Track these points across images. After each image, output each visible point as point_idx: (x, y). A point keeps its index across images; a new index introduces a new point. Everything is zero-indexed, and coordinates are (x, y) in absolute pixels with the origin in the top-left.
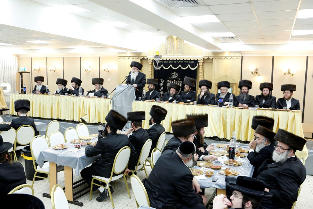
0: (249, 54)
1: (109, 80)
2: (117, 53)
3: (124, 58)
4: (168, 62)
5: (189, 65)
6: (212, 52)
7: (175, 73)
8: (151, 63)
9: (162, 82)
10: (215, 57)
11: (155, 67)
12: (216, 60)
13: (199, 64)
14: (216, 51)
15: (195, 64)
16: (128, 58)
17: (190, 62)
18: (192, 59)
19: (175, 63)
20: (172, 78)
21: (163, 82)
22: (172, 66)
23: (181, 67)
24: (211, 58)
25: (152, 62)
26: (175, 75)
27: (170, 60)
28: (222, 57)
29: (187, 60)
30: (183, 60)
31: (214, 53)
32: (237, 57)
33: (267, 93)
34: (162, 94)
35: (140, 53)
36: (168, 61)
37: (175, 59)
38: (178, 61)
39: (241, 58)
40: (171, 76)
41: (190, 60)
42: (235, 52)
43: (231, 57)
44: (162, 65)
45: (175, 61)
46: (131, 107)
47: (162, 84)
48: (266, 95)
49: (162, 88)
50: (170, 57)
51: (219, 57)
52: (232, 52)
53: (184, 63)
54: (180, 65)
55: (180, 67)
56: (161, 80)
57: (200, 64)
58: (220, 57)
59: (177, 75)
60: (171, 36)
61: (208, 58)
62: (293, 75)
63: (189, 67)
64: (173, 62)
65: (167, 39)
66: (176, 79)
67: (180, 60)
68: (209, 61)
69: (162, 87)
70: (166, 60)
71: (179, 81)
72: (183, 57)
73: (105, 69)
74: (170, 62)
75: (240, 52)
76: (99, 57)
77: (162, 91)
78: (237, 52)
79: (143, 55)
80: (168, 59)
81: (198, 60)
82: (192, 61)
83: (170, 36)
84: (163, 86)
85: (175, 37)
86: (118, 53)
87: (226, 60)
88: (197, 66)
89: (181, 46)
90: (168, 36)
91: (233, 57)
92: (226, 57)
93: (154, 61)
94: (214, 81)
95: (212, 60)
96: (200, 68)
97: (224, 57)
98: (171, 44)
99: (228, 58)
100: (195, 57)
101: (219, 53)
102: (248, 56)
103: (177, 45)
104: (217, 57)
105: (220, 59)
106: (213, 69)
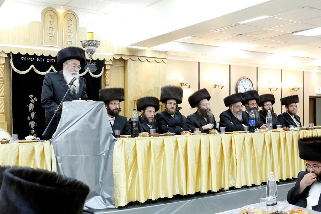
0: (173, 56)
4: (45, 60)
5: (88, 69)
6: (127, 48)
8: (2, 61)
9: (32, 101)
11: (16, 70)
12: (132, 61)
13: (105, 68)
14: (134, 47)
15: (99, 67)
17: (89, 63)
18: (95, 59)
21: (35, 101)
24: (125, 58)
25: (8, 59)
27: (49, 57)
32: (162, 60)
34: (33, 126)
36: (45, 58)
39: (165, 61)
41: (92, 60)
42: (160, 52)
43: (154, 59)
44: (32, 66)
47: (31, 106)
49: (33, 115)
50: (49, 51)
51: (137, 58)
52: (156, 52)
56: (31, 96)
57: (107, 68)
58: (139, 58)
60: (53, 9)
61: (121, 59)
62: (223, 87)
63: (88, 71)
65: (44, 13)
68: (119, 63)
69: (32, 111)
70: (42, 56)
74: (49, 61)
75: (166, 53)
77: (32, 120)
78: (163, 52)
80: (46, 55)
81: (104, 60)
83: (50, 8)
84: (35, 110)
85: (61, 11)
87: (147, 63)
88: (102, 72)
89: (73, 30)
90: (46, 7)
91: (156, 60)
92: (148, 59)
93: (11, 56)
94: (130, 97)
95: (125, 62)
96: (107, 74)
97: (145, 58)
98: (54, 25)
99: (150, 60)
100: (100, 55)
101: (138, 51)
102: (171, 59)
103: (66, 28)
104: (135, 57)
105: (138, 60)
106: (129, 76)
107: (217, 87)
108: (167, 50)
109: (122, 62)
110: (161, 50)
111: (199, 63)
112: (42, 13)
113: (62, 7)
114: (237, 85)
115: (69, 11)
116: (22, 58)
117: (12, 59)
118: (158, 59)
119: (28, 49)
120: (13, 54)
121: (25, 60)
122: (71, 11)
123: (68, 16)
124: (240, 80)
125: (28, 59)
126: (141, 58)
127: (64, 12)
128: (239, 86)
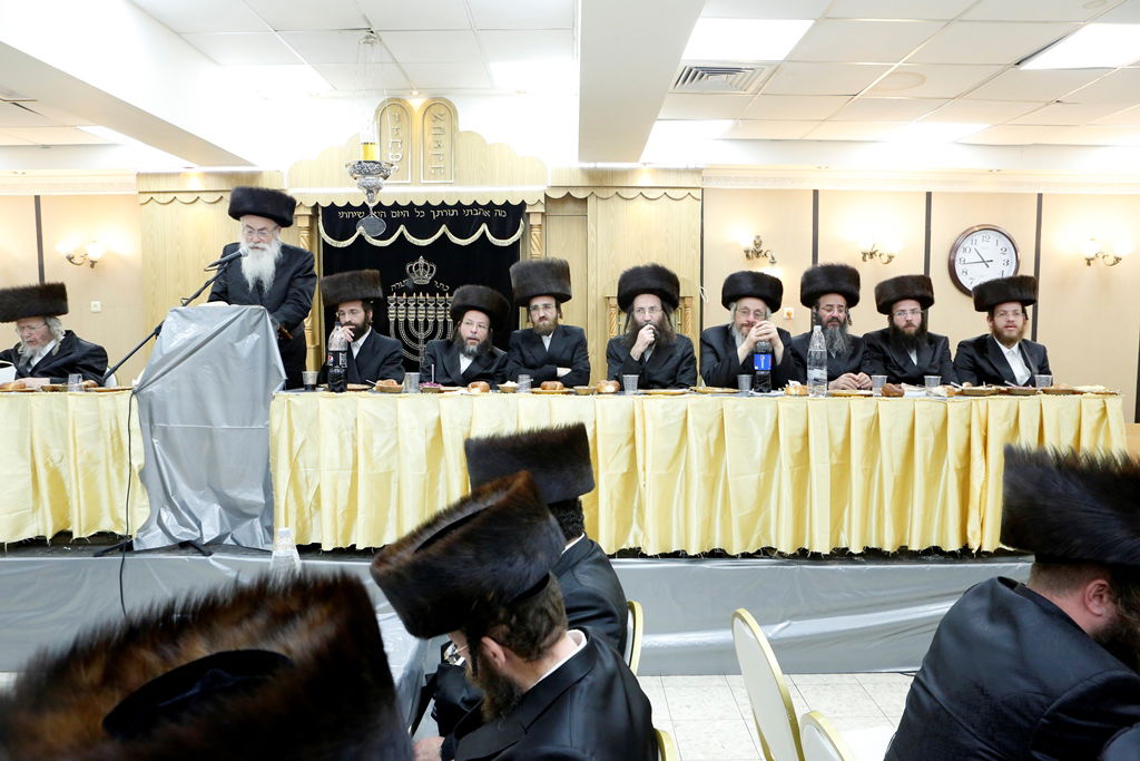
0: (726, 179)
1: (98, 303)
2: (135, 177)
3: (171, 196)
5: (484, 227)
6: (583, 170)
7: (421, 261)
8: (305, 223)
10: (598, 192)
11: (329, 240)
12: (600, 202)
13: (526, 221)
14: (600, 165)
15: (511, 221)
16: (191, 198)
17: (486, 214)
18: (499, 202)
19: (421, 217)
20: (410, 286)
22: (406, 233)
23: (450, 235)
24: (580, 195)
25: (313, 218)
26: (421, 272)
28: (624, 193)
29: (475, 205)
30: (459, 206)
31: (592, 174)
32: (686, 192)
33: (916, 320)
37: (420, 203)
38: (435, 208)
39: (697, 194)
40: (407, 277)
41: (491, 206)
42: (678, 171)
43: (664, 191)
44: (361, 229)
45: (419, 208)
46: (266, 430)
48: (912, 330)
50: (396, 194)
51: (612, 192)
52: (667, 171)
53: (463, 217)
54: (444, 228)
55: (444, 234)
57: (531, 222)
58: (621, 192)
59: (431, 271)
60: (399, 100)
61: (568, 197)
62: (891, 258)
63: (484, 233)
64: (412, 213)
65: (381, 112)
66: (429, 289)
67: (443, 206)
68: (570, 208)
70: (380, 206)
71: (442, 294)
72: (457, 193)
73: (70, 252)
74: (396, 214)
75: (698, 171)
76: (37, 198)
78: (687, 171)
80: (388, 203)
81: (523, 204)
82: (498, 207)
83: (394, 99)
85: (417, 103)
86: (138, 175)
87: (641, 203)
88: (519, 232)
89: (445, 142)
90: (386, 98)
91: (671, 193)
92: (644, 191)
93: (320, 212)
94: (594, 291)
95: (581, 202)
96: (534, 237)
97: (634, 190)
98: (401, 134)
99: (652, 194)
100: (511, 193)
101: (614, 173)
102: (724, 187)
103: (429, 139)
104: (606, 190)
105: (617, 198)
106: (591, 240)
107: (876, 258)
108: (698, 166)
109: (568, 203)
110: (682, 166)
111: (816, 193)
112: (377, 111)
113: (415, 93)
114: (954, 250)
115: (435, 99)
116: (341, 214)
117: (321, 217)
118: (676, 191)
119: (350, 194)
120: (323, 208)
121: (348, 216)
122: (440, 99)
123: (432, 110)
124: (968, 233)
125: (354, 214)
126: (625, 190)
127: (425, 104)
128: (960, 254)
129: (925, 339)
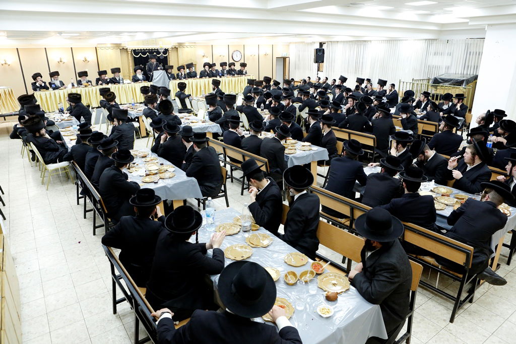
4: (145, 51)
5: (162, 53)
6: (177, 43)
8: (130, 53)
11: (135, 56)
12: (180, 48)
15: (166, 52)
19: (151, 51)
27: (147, 49)
28: (184, 47)
29: (160, 49)
31: (179, 43)
35: (120, 44)
37: (151, 49)
38: (153, 50)
41: (163, 49)
43: (190, 46)
44: (140, 54)
50: (146, 47)
53: (158, 51)
57: (169, 52)
62: (223, 57)
67: (155, 49)
68: (175, 49)
70: (144, 49)
74: (147, 51)
75: (195, 43)
76: (72, 48)
79: (123, 45)
81: (168, 49)
87: (187, 48)
88: (168, 54)
92: (187, 46)
95: (177, 48)
96: (170, 55)
101: (182, 43)
104: (181, 46)
106: (179, 55)
109: (176, 49)
111: (212, 45)
114: (233, 54)
116: (136, 51)
117: (133, 52)
118: (192, 46)
119: (138, 47)
120: (133, 50)
121: (138, 51)
124: (234, 51)
128: (233, 55)
129: (234, 70)
